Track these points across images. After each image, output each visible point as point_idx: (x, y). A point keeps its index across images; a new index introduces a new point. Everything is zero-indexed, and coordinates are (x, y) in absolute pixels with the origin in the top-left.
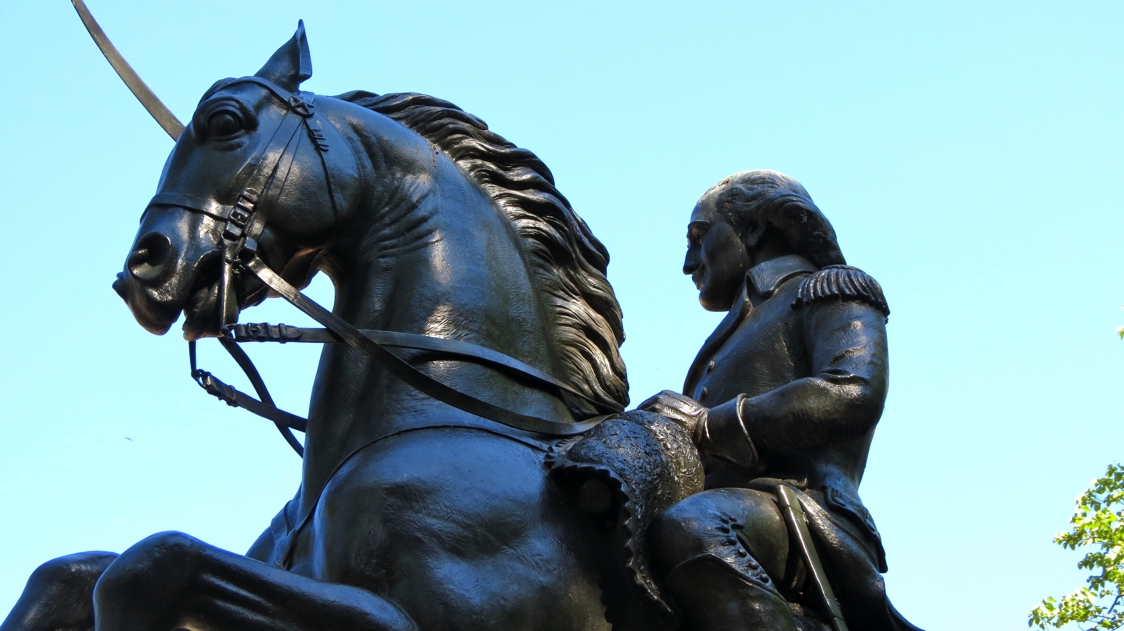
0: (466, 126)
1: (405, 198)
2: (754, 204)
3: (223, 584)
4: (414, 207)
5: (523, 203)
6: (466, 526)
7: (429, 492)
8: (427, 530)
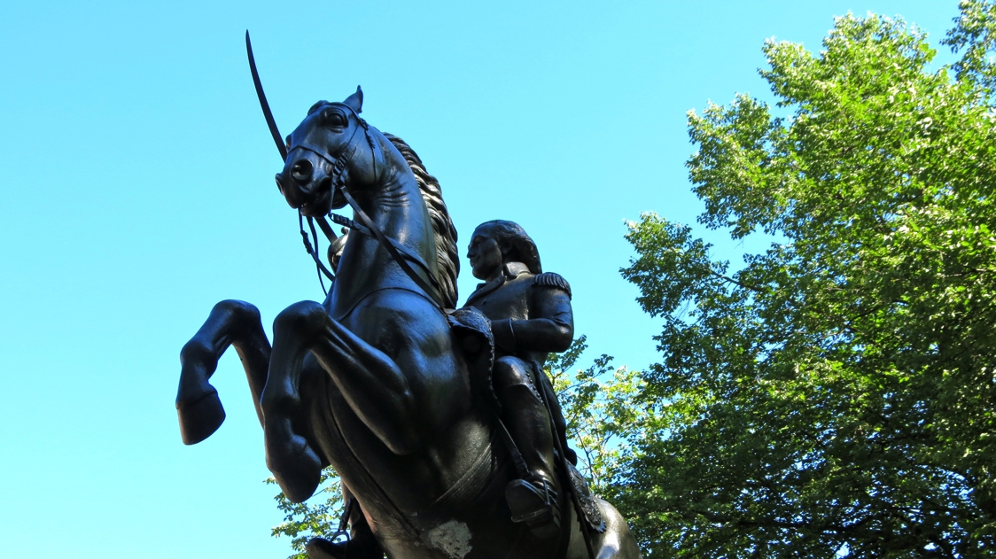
0: (415, 158)
1: (397, 181)
2: (510, 235)
3: (344, 344)
4: (400, 187)
5: (433, 202)
6: (428, 340)
7: (416, 319)
8: (413, 336)
